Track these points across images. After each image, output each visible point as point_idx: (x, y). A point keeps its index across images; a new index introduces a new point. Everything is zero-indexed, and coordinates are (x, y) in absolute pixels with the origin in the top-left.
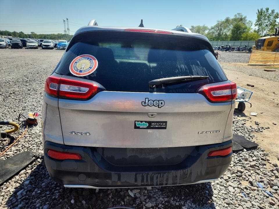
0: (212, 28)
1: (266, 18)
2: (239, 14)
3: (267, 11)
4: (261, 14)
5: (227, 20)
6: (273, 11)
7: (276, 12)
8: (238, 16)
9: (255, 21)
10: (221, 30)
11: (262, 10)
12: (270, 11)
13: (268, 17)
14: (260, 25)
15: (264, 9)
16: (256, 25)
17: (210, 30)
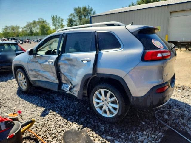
0: (25, 27)
1: (57, 21)
2: (41, 18)
3: (57, 18)
4: (53, 19)
5: (34, 22)
6: (59, 17)
7: (61, 18)
8: (41, 20)
9: (52, 23)
10: (31, 28)
11: (53, 16)
12: (58, 18)
13: (58, 21)
14: (55, 25)
15: (55, 16)
16: (53, 26)
17: (23, 28)
